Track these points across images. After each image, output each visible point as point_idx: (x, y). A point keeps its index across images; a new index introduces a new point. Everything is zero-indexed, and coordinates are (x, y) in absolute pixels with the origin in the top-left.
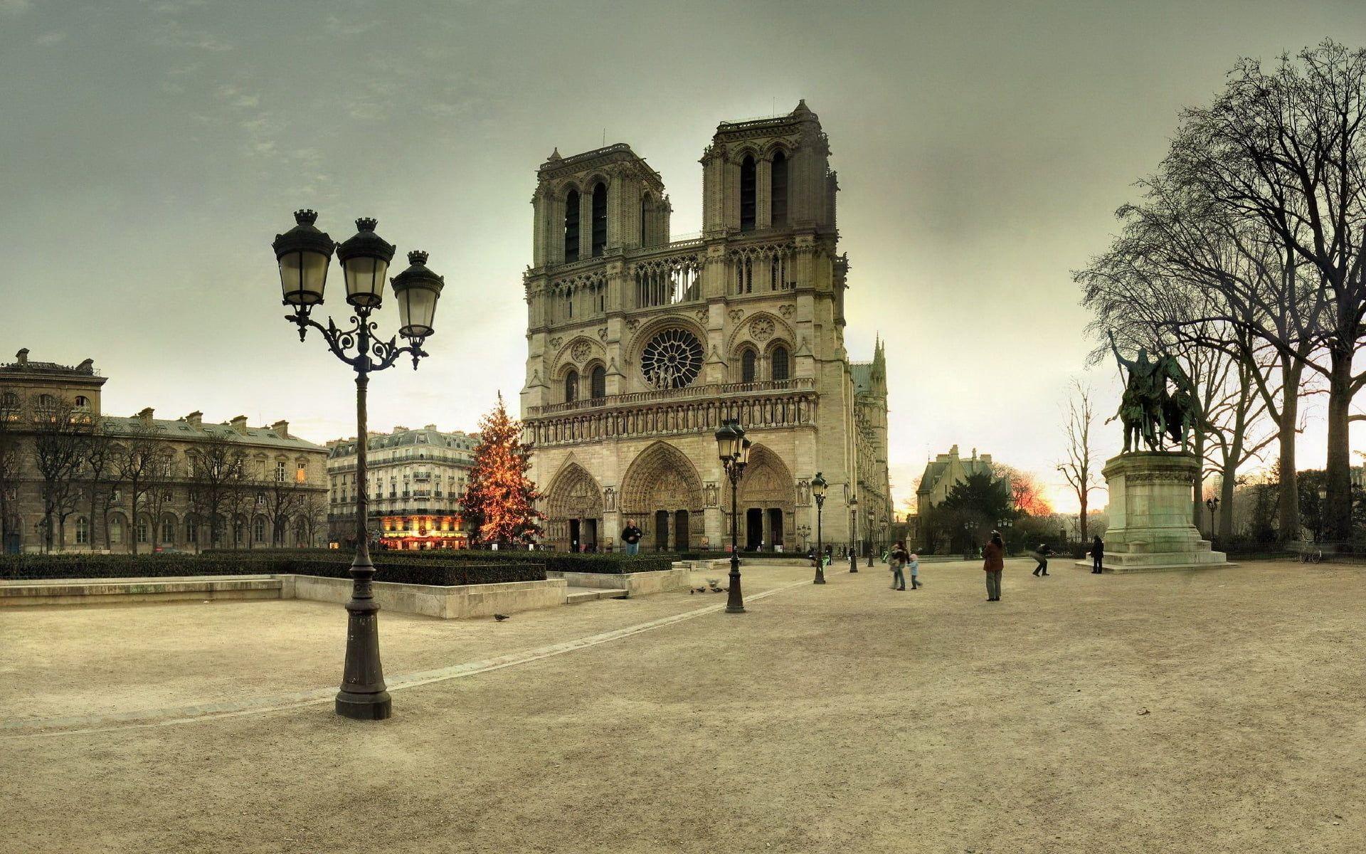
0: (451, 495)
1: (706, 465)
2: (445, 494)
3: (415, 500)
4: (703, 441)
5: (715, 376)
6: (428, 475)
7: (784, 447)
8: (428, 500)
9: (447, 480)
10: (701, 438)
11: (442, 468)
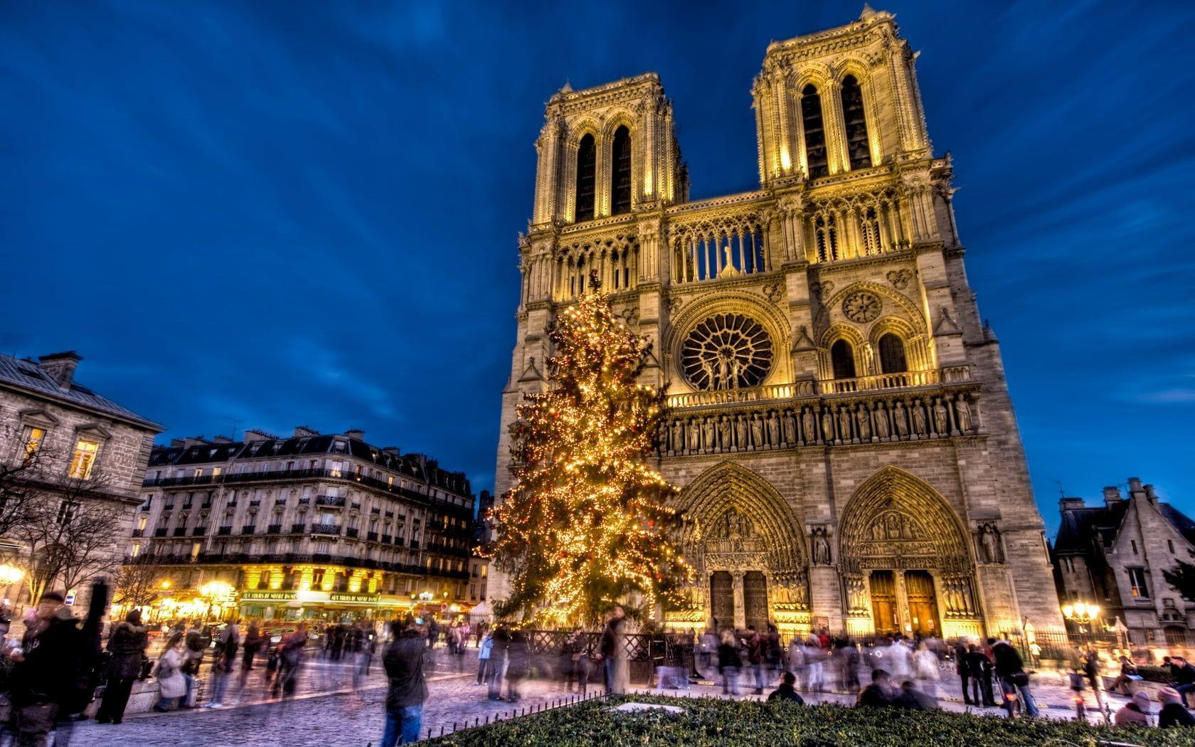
0: (372, 536)
1: (808, 498)
2: (363, 533)
3: (313, 539)
4: (798, 462)
5: (807, 369)
6: (341, 502)
7: (937, 470)
8: (335, 541)
9: (369, 512)
10: (794, 458)
11: (364, 495)
